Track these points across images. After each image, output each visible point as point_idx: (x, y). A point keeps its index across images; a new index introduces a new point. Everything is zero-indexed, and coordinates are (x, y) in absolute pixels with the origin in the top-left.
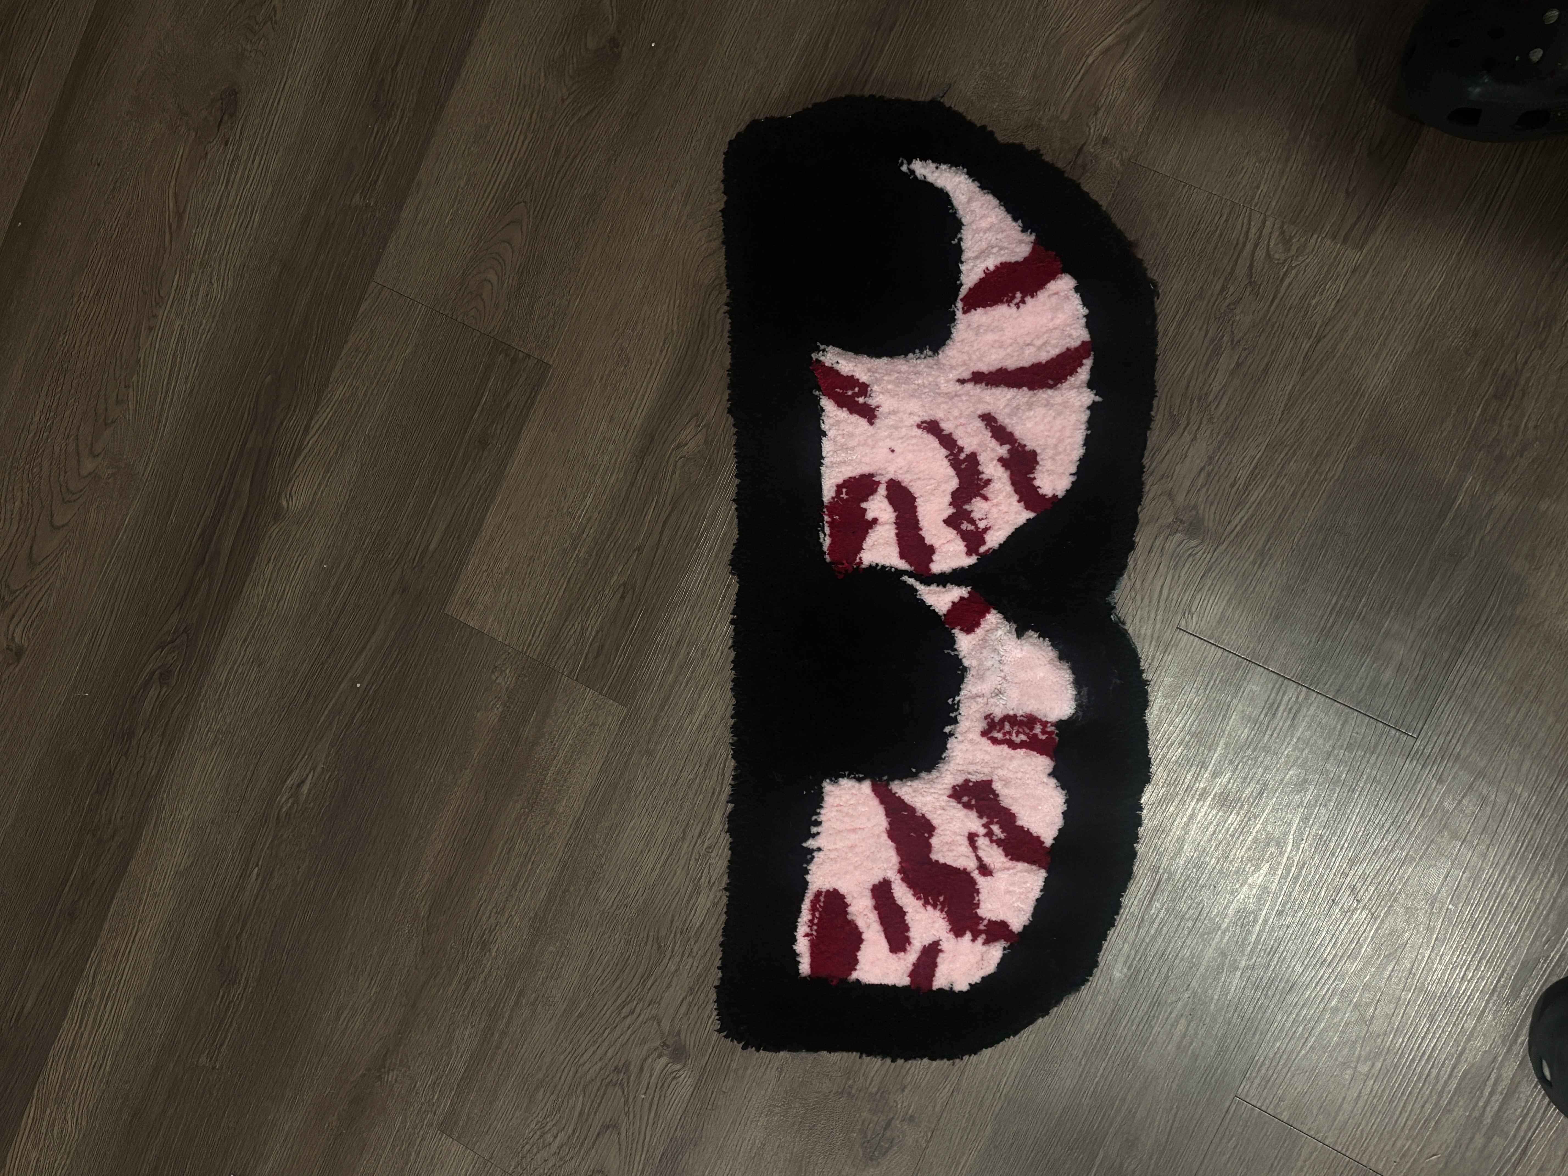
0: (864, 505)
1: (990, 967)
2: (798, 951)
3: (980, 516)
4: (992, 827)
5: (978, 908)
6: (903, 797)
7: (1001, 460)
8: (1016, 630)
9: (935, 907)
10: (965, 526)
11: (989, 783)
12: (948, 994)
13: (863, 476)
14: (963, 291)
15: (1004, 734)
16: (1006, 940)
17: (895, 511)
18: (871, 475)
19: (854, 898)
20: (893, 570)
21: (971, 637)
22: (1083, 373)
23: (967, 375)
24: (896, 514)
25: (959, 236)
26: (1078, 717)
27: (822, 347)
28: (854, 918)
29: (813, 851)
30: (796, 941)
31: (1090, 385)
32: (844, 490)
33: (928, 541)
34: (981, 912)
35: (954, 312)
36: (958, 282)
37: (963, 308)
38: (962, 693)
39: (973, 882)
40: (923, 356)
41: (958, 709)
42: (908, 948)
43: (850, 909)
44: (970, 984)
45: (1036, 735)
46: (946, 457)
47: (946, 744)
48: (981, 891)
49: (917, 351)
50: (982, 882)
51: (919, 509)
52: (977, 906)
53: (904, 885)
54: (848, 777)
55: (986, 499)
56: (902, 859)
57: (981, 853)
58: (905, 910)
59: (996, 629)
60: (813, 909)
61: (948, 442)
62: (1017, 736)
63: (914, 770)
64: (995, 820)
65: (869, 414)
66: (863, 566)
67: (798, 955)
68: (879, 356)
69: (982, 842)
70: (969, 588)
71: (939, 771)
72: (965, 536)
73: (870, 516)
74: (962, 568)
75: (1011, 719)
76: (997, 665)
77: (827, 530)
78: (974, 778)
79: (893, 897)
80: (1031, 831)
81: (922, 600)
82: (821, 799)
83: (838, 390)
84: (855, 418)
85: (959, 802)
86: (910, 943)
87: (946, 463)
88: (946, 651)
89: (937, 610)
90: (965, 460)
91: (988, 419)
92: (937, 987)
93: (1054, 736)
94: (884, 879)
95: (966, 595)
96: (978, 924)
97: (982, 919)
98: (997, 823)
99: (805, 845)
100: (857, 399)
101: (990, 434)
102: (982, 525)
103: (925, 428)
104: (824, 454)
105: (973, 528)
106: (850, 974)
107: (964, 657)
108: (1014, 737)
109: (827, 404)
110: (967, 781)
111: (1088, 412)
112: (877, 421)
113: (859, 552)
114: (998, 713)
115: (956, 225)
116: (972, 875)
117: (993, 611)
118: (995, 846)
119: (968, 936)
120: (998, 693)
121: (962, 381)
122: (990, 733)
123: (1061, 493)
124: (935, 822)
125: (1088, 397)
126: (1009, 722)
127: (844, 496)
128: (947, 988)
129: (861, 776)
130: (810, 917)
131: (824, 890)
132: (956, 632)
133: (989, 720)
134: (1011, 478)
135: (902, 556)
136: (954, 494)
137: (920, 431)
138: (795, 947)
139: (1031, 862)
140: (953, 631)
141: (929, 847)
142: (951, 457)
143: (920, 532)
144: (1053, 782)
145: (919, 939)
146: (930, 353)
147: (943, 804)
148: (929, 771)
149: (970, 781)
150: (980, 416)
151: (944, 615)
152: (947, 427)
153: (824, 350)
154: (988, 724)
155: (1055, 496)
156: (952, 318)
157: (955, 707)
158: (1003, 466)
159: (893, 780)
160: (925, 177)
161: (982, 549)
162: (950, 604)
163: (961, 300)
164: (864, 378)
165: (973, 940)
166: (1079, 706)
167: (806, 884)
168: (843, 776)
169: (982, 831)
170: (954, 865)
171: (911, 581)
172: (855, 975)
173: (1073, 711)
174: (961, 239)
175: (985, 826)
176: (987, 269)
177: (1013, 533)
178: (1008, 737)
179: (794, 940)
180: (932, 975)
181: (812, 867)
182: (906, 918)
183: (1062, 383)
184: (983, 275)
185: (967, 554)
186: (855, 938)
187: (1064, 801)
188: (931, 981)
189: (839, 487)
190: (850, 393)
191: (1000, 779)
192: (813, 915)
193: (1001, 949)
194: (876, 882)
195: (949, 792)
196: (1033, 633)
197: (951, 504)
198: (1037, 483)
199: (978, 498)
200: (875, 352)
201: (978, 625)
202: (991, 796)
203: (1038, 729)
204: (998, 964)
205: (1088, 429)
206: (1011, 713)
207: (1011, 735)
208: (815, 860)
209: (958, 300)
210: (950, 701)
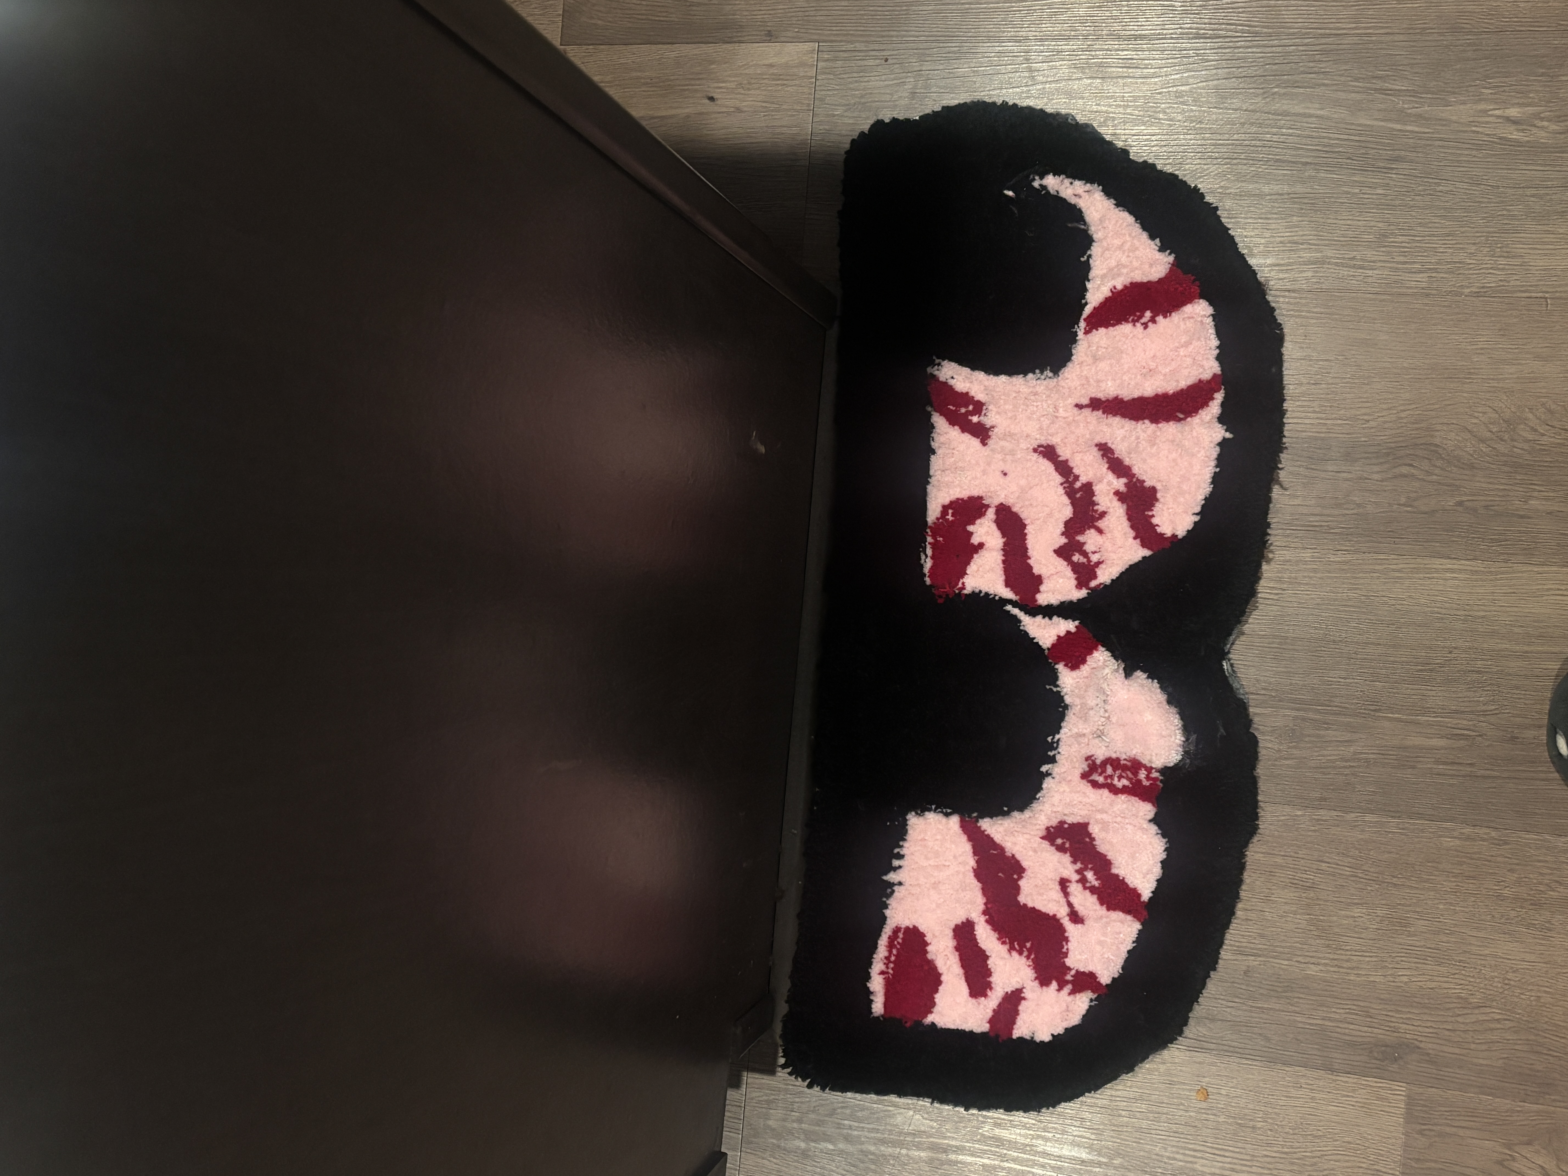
0: (970, 528)
1: (1075, 1019)
2: (872, 989)
3: (1094, 549)
4: (1086, 873)
5: (1066, 957)
6: (992, 836)
7: (1117, 493)
8: (1124, 669)
9: (1020, 953)
10: (1076, 558)
11: (1084, 826)
12: (1029, 1045)
13: (971, 498)
14: (1088, 310)
15: (1106, 778)
16: (1093, 992)
17: (1003, 537)
18: (980, 498)
19: (934, 936)
20: (997, 598)
21: (1075, 674)
22: (1215, 408)
23: (1085, 401)
24: (1004, 540)
25: (1089, 253)
26: (1184, 764)
27: (937, 361)
28: (934, 957)
29: (894, 884)
30: (870, 978)
31: (1221, 419)
32: (950, 511)
33: (1036, 571)
34: (1069, 962)
35: (1076, 332)
36: (1083, 301)
37: (1085, 329)
38: (1062, 731)
39: (1061, 929)
40: (1043, 377)
41: (1057, 747)
42: (989, 993)
43: (929, 948)
44: (1052, 1035)
45: (1140, 781)
46: (1062, 484)
47: (1041, 784)
48: (1070, 939)
49: (1037, 371)
50: (1072, 930)
51: (1029, 537)
52: (1066, 955)
53: (989, 927)
54: (935, 811)
55: (1100, 531)
56: (987, 899)
57: (1072, 899)
58: (988, 953)
59: (1105, 666)
60: (891, 946)
61: (1064, 469)
62: (1119, 781)
63: (1006, 809)
64: (1090, 866)
65: (982, 433)
66: (965, 592)
67: (872, 993)
68: (997, 373)
69: (1075, 889)
70: (1077, 623)
71: (1032, 811)
72: (1076, 568)
73: (975, 540)
74: (1071, 602)
75: (1114, 763)
76: (1102, 704)
77: (929, 551)
78: (1070, 820)
79: (976, 939)
80: (1126, 880)
81: (1025, 632)
82: (905, 832)
83: (951, 407)
84: (967, 438)
85: (1052, 844)
86: (991, 989)
87: (1061, 491)
88: (1048, 687)
89: (1041, 643)
90: (1080, 489)
91: (1105, 450)
92: (1018, 1036)
93: (1158, 783)
94: (967, 919)
95: (1073, 630)
96: (1065, 974)
97: (1069, 969)
98: (1091, 869)
99: (885, 878)
100: (970, 418)
101: (1107, 466)
102: (1094, 558)
103: (1041, 453)
104: (931, 472)
105: (1085, 560)
106: (926, 1016)
107: (1066, 694)
108: (1116, 781)
109: (939, 421)
110: (1062, 823)
111: (1218, 449)
112: (990, 442)
113: (962, 578)
114: (1101, 753)
115: (1087, 241)
116: (1062, 921)
117: (1101, 648)
118: (1087, 892)
119: (1054, 985)
120: (1099, 735)
121: (1079, 406)
122: (1091, 775)
123: (1181, 533)
124: (1025, 864)
125: (1220, 433)
126: (1111, 765)
127: (950, 517)
128: (1028, 1038)
129: (949, 811)
130: (886, 954)
131: (903, 926)
132: (1060, 667)
133: (1090, 762)
134: (1127, 514)
135: (1007, 584)
136: (1067, 524)
137: (1036, 455)
138: (869, 985)
139: (1127, 912)
140: (1057, 666)
141: (1018, 889)
142: (1065, 485)
143: (1029, 561)
144: (1154, 828)
145: (1001, 985)
146: (1051, 374)
147: (1035, 845)
148: (1021, 809)
149: (1065, 822)
150: (1096, 445)
151: (1048, 649)
152: (1064, 453)
153: (939, 364)
154: (1089, 766)
155: (1174, 536)
156: (1073, 339)
157: (1054, 746)
158: (1119, 500)
159: (982, 818)
160: (1057, 192)
161: (1093, 584)
162: (1056, 638)
163: (1085, 320)
164: (980, 396)
165: (1060, 989)
166: (1186, 753)
167: (884, 918)
168: (929, 810)
169: (1075, 877)
170: (1044, 910)
171: (1016, 611)
172: (930, 1019)
173: (1179, 757)
174: (1090, 256)
175: (1078, 872)
176: (1115, 288)
177: (1127, 570)
178: (1109, 781)
179: (868, 977)
180: (1013, 1022)
181: (892, 902)
182: (989, 962)
183: (1192, 416)
184: (1110, 294)
185: (1076, 587)
186: (934, 980)
187: (1163, 848)
188: (1011, 1029)
189: (945, 508)
190: (963, 410)
191: (1097, 821)
192: (890, 952)
193: (1088, 1000)
194: (959, 922)
195: (1044, 833)
196: (1141, 673)
197: (1063, 534)
198: (1155, 521)
199: (1093, 531)
200: (994, 368)
201: (1084, 661)
202: (1087, 840)
203: (1142, 774)
204: (1084, 1016)
205: (1217, 466)
206: (1114, 756)
207: (1113, 779)
208: (896, 894)
209: (1082, 320)
210: (1049, 739)
